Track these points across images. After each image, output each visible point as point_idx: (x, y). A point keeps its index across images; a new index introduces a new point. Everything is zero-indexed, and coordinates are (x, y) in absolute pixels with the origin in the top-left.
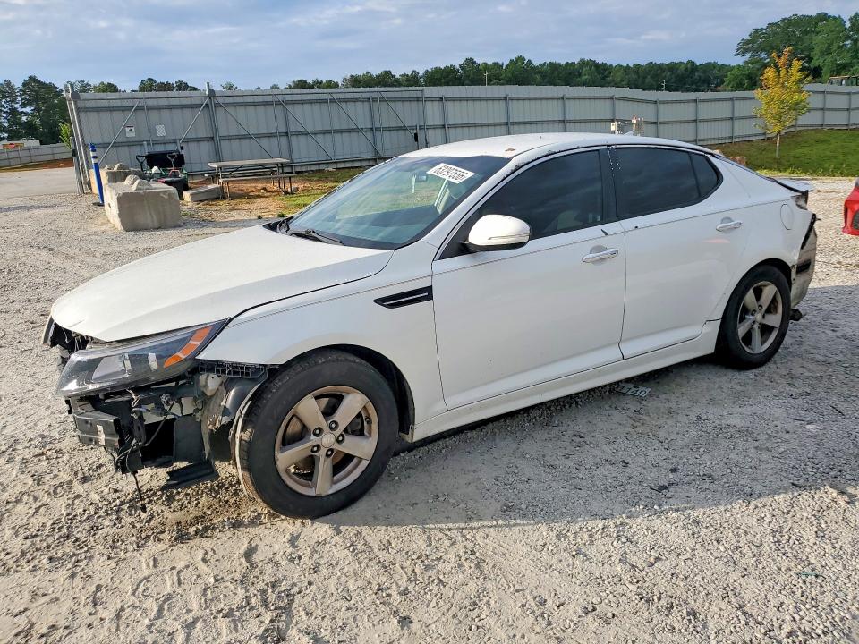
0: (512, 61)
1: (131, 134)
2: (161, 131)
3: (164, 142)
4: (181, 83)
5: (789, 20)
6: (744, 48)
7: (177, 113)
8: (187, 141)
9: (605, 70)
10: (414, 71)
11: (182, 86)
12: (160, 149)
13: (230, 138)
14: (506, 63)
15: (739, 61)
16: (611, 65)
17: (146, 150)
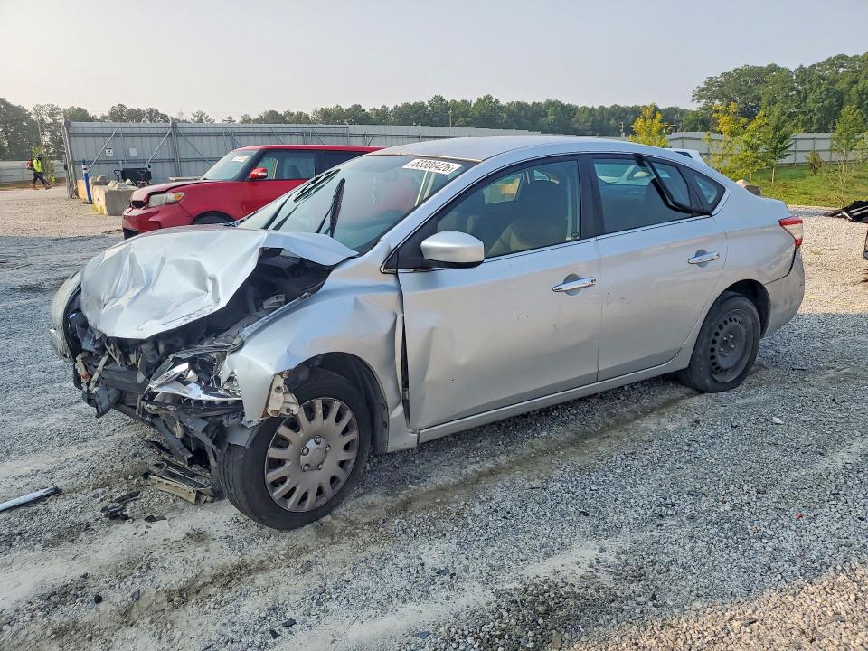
0: (479, 99)
1: (110, 154)
2: (133, 153)
3: (135, 161)
4: (151, 110)
5: (741, 70)
6: (699, 94)
7: (146, 139)
8: (154, 161)
9: (570, 111)
10: (384, 106)
11: (153, 114)
12: (132, 166)
13: (188, 160)
14: (475, 101)
15: (694, 107)
16: (577, 107)
17: (121, 167)
